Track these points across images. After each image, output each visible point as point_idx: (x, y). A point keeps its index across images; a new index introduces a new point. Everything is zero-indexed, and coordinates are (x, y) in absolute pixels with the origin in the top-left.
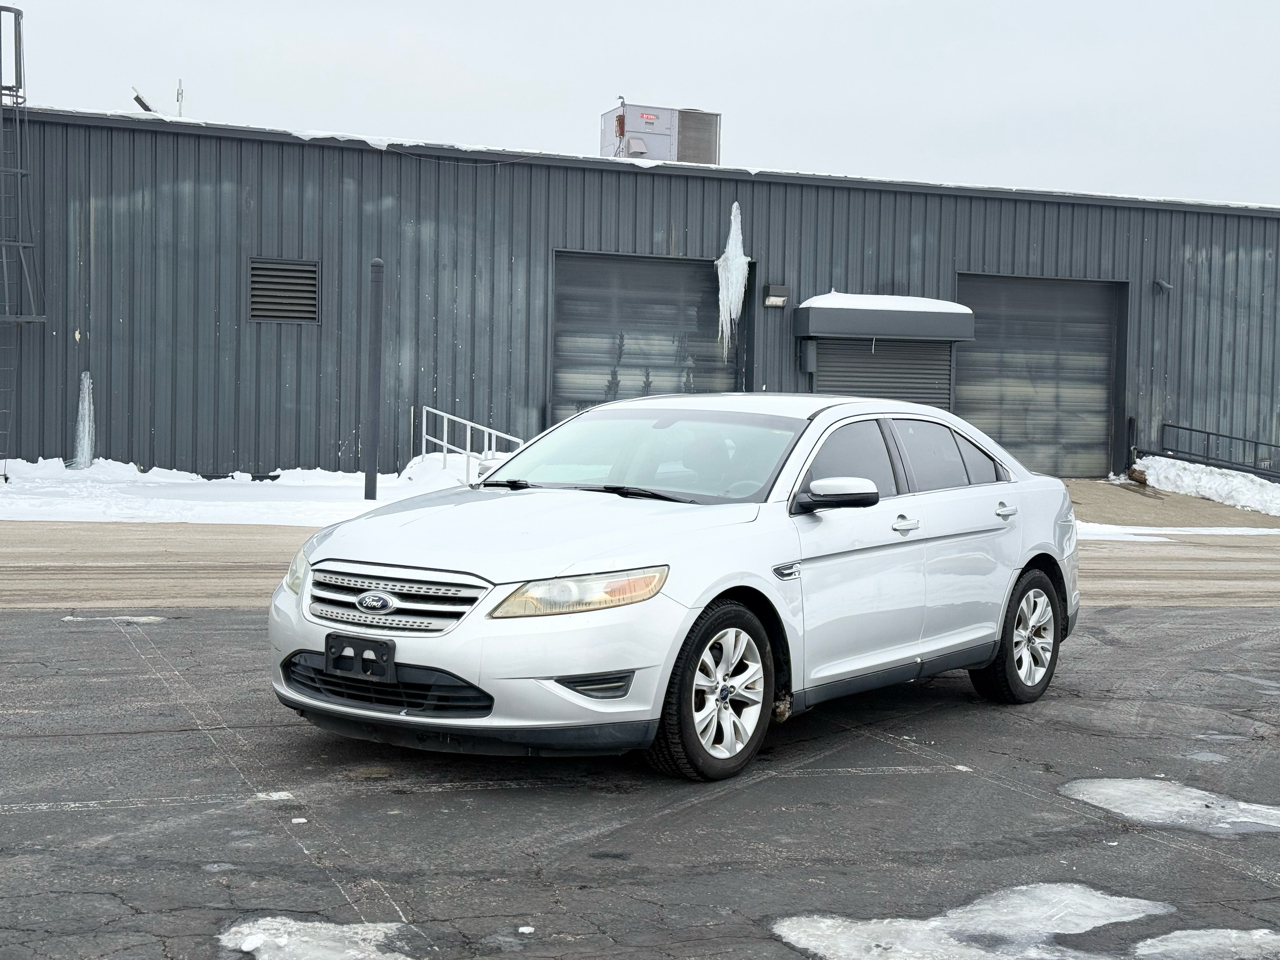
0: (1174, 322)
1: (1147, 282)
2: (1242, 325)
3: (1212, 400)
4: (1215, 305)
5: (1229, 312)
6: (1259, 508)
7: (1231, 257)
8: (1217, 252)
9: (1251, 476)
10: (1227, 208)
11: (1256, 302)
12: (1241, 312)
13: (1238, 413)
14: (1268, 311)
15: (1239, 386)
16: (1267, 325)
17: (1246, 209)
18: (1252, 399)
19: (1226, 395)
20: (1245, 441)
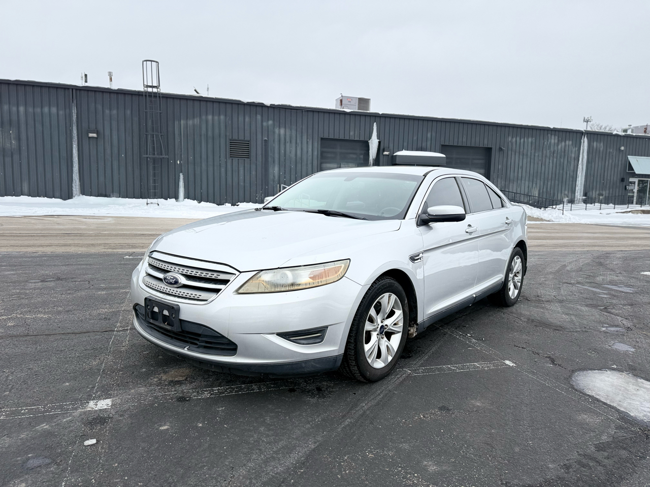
0: (505, 160)
1: (498, 147)
2: (525, 161)
3: (515, 183)
4: (517, 154)
5: (521, 157)
6: (530, 215)
7: (522, 140)
8: (518, 139)
9: (528, 205)
10: (522, 125)
11: (529, 154)
12: (525, 157)
13: (523, 187)
14: (532, 157)
15: (523, 179)
16: (532, 161)
17: (527, 126)
18: (527, 183)
19: (519, 182)
20: (524, 195)
